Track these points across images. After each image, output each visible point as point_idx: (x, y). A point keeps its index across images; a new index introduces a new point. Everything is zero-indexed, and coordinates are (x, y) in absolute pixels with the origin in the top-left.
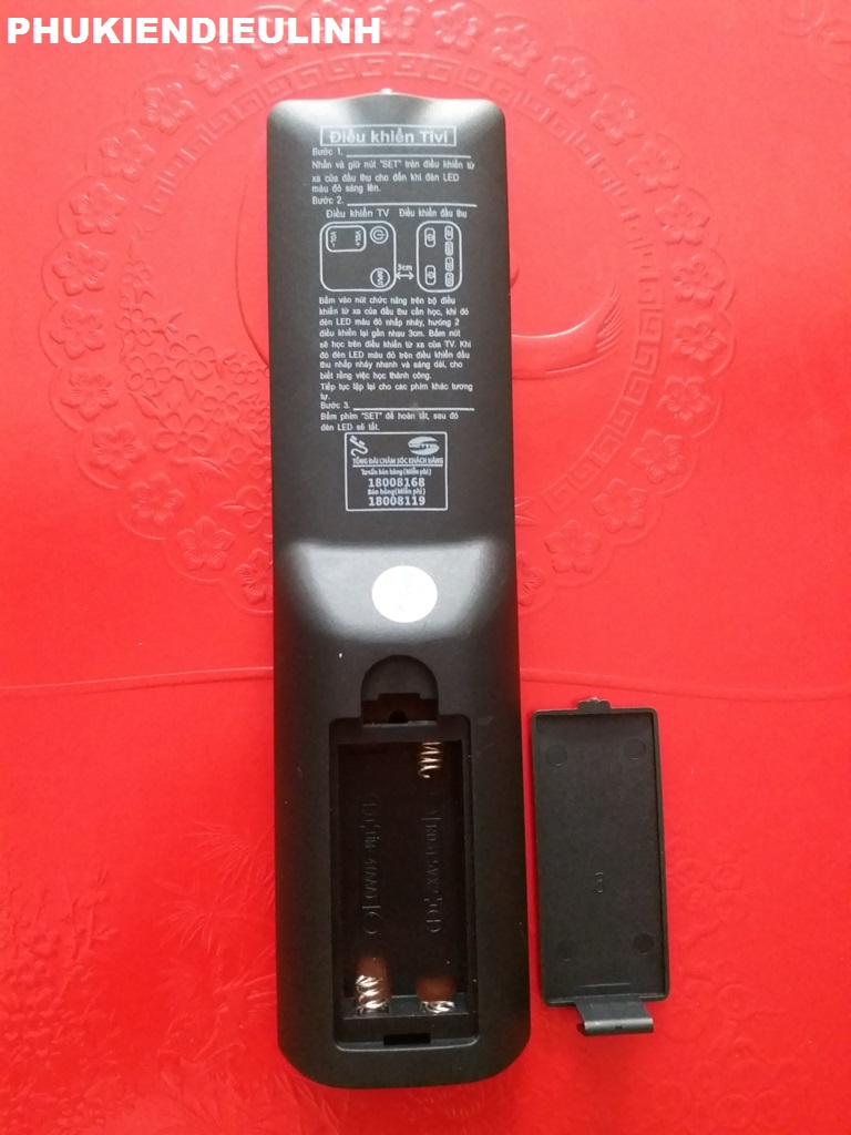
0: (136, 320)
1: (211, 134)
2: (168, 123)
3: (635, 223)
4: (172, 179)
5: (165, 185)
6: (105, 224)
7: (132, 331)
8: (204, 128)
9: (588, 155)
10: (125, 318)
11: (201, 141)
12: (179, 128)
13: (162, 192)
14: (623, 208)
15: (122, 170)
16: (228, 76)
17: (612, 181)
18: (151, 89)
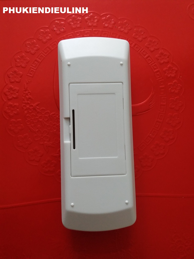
0: (28, 106)
1: (45, 54)
2: (33, 52)
3: (158, 73)
4: (35, 67)
5: (33, 69)
6: (17, 80)
7: (26, 109)
8: (43, 52)
9: (145, 55)
10: (24, 106)
11: (42, 56)
12: (35, 53)
13: (32, 70)
14: (155, 69)
15: (21, 65)
16: (48, 38)
17: (151, 62)
18: (28, 42)
